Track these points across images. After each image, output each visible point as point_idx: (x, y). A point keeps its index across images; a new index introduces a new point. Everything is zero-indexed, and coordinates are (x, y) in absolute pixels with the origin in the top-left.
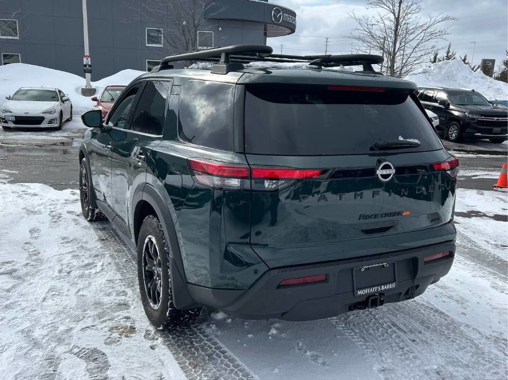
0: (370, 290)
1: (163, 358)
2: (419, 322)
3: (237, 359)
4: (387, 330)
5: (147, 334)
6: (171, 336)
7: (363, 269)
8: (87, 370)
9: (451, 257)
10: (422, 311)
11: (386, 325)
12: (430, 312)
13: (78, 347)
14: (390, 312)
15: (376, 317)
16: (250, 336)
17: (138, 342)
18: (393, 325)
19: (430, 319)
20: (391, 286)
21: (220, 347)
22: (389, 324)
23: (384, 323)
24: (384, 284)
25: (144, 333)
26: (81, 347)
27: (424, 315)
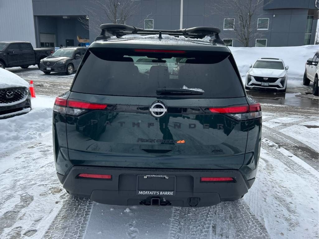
0: (149, 192)
1: (55, 209)
2: (236, 230)
3: (89, 220)
4: (205, 229)
5: (64, 195)
6: (73, 199)
7: (145, 177)
8: (16, 206)
9: (235, 182)
10: (251, 224)
11: (208, 225)
12: (256, 226)
13: (27, 193)
14: (224, 218)
15: (207, 219)
16: (112, 209)
17: (55, 198)
18: (213, 227)
19: (249, 230)
20: (169, 193)
21: (89, 212)
22: (211, 226)
23: (208, 224)
24: (163, 191)
25: (63, 194)
26: (28, 194)
27: (247, 227)
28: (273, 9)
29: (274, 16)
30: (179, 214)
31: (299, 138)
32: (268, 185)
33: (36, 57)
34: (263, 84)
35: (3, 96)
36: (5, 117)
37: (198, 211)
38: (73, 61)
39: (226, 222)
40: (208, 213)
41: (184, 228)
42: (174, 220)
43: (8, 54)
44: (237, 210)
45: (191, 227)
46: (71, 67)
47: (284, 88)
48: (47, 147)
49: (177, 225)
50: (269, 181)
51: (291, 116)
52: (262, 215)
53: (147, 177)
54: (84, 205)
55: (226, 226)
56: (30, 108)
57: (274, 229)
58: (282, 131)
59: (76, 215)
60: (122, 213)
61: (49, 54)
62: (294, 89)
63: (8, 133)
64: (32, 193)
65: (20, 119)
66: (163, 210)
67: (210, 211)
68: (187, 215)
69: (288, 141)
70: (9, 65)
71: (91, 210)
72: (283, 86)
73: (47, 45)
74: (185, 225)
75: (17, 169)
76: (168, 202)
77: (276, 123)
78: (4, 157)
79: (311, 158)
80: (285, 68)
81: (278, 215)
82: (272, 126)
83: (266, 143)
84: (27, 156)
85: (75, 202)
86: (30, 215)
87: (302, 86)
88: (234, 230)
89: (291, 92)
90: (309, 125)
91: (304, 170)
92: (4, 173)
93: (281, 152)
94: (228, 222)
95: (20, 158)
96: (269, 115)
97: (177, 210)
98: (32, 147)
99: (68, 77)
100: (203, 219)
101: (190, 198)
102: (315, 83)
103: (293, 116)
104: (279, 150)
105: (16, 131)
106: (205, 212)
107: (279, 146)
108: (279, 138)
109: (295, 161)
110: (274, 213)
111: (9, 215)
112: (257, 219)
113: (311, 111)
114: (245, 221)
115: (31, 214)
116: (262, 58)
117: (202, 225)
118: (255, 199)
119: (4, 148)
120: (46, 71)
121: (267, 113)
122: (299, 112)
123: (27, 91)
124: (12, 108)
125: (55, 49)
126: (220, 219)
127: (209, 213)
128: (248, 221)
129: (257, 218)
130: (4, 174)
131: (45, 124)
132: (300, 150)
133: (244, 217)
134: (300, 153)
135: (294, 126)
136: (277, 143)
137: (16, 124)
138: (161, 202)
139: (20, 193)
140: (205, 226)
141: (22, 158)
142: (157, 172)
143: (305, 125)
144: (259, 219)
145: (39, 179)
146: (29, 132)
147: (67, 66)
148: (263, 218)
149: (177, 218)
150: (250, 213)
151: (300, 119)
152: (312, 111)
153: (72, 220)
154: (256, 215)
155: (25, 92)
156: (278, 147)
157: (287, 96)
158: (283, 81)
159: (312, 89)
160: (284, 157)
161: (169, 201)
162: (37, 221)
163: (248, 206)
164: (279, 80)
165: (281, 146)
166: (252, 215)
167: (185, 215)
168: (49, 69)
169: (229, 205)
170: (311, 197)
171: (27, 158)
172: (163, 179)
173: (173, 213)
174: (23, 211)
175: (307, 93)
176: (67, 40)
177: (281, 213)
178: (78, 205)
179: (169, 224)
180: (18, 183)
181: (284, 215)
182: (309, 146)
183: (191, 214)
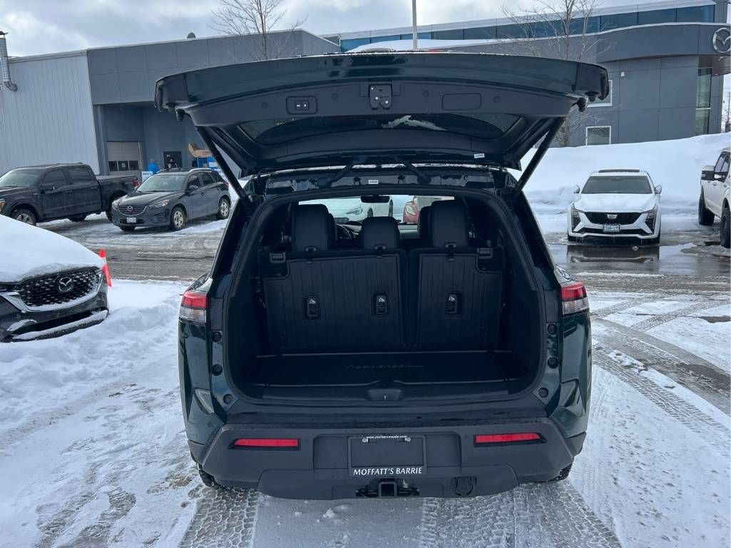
0: (375, 471)
1: (181, 518)
2: (556, 544)
3: (253, 537)
4: (490, 544)
5: (197, 489)
6: (216, 497)
7: (365, 440)
8: (103, 515)
9: (543, 442)
10: (586, 530)
11: (499, 537)
12: (596, 534)
13: (121, 489)
14: (529, 522)
15: (495, 524)
16: (297, 514)
17: (178, 496)
18: (508, 540)
19: (582, 544)
20: (413, 471)
21: (252, 520)
22: (503, 537)
23: (497, 534)
24: (401, 466)
25: (194, 487)
26: (124, 490)
27: (579, 536)
28: (620, 60)
29: (623, 74)
30: (436, 517)
31: (691, 346)
32: (622, 449)
33: (104, 197)
34: (607, 227)
35: (52, 288)
36: (57, 332)
37: (475, 509)
38: (185, 201)
39: (534, 529)
40: (497, 513)
41: (448, 545)
42: (426, 529)
43: (43, 192)
44: (557, 503)
45: (462, 541)
46: (179, 213)
47: (655, 235)
48: (149, 392)
49: (432, 539)
50: (623, 441)
51: (672, 298)
52: (610, 511)
53: (369, 439)
54: (239, 509)
55: (534, 538)
56: (106, 311)
57: (635, 539)
58: (651, 332)
59: (226, 527)
60: (318, 521)
61: (129, 186)
62: (679, 234)
63: (67, 366)
64: (131, 489)
65: (89, 335)
66: (403, 511)
67: (500, 509)
68: (453, 518)
69: (666, 354)
70: (45, 215)
71: (256, 517)
72: (653, 230)
73: (124, 166)
74: (450, 539)
75: (92, 441)
76: (413, 489)
77: (638, 315)
78: (63, 418)
79: (715, 389)
80: (655, 190)
81: (644, 509)
82: (629, 323)
83: (616, 360)
84: (110, 414)
85: (221, 502)
86: (133, 532)
87: (697, 228)
88: (552, 544)
89: (671, 242)
90: (712, 316)
91: (698, 415)
92: (69, 450)
93: (650, 378)
94: (540, 529)
95: (95, 418)
96: (624, 299)
97: (431, 510)
98: (117, 394)
99: (176, 235)
100: (486, 526)
101: (455, 478)
102: (724, 219)
103: (675, 298)
104: (645, 374)
105: (81, 361)
106: (489, 510)
107: (646, 366)
108: (645, 346)
109: (681, 397)
110: (634, 506)
111: (91, 533)
112: (600, 521)
113: (716, 283)
114: (573, 525)
115: (135, 530)
116: (600, 172)
117: (484, 538)
118: (594, 479)
119: (61, 398)
120: (124, 225)
121: (617, 293)
122: (690, 289)
123: (100, 275)
124: (71, 313)
125: (143, 176)
126: (521, 523)
127: (499, 512)
128: (580, 525)
129: (600, 518)
130: (69, 453)
131: (140, 344)
132: (691, 372)
133: (571, 518)
134: (692, 379)
135: (679, 319)
136: (640, 360)
137: (81, 347)
138: (398, 491)
139: (107, 488)
140: (491, 538)
141: (100, 418)
142: (388, 430)
143: (703, 315)
144: (604, 520)
145: (142, 460)
146: (108, 363)
147: (170, 212)
148: (612, 518)
149: (433, 526)
150: (585, 510)
151: (692, 303)
152: (720, 283)
153: (220, 538)
154: (596, 512)
155: (95, 278)
156: (643, 368)
157: (664, 251)
158: (652, 219)
159: (719, 235)
160: (656, 390)
161: (415, 487)
162: (149, 543)
163: (579, 494)
164: (642, 218)
165: (650, 365)
166: (588, 514)
167: (449, 518)
168: (131, 220)
169: (539, 496)
170: (714, 471)
171: (110, 418)
172: (400, 442)
173: (424, 516)
174: (119, 524)
175: (708, 244)
176: (165, 153)
177: (648, 506)
178: (228, 508)
179: (416, 539)
180: (101, 470)
181: (655, 511)
182: (713, 362)
183: (461, 516)
